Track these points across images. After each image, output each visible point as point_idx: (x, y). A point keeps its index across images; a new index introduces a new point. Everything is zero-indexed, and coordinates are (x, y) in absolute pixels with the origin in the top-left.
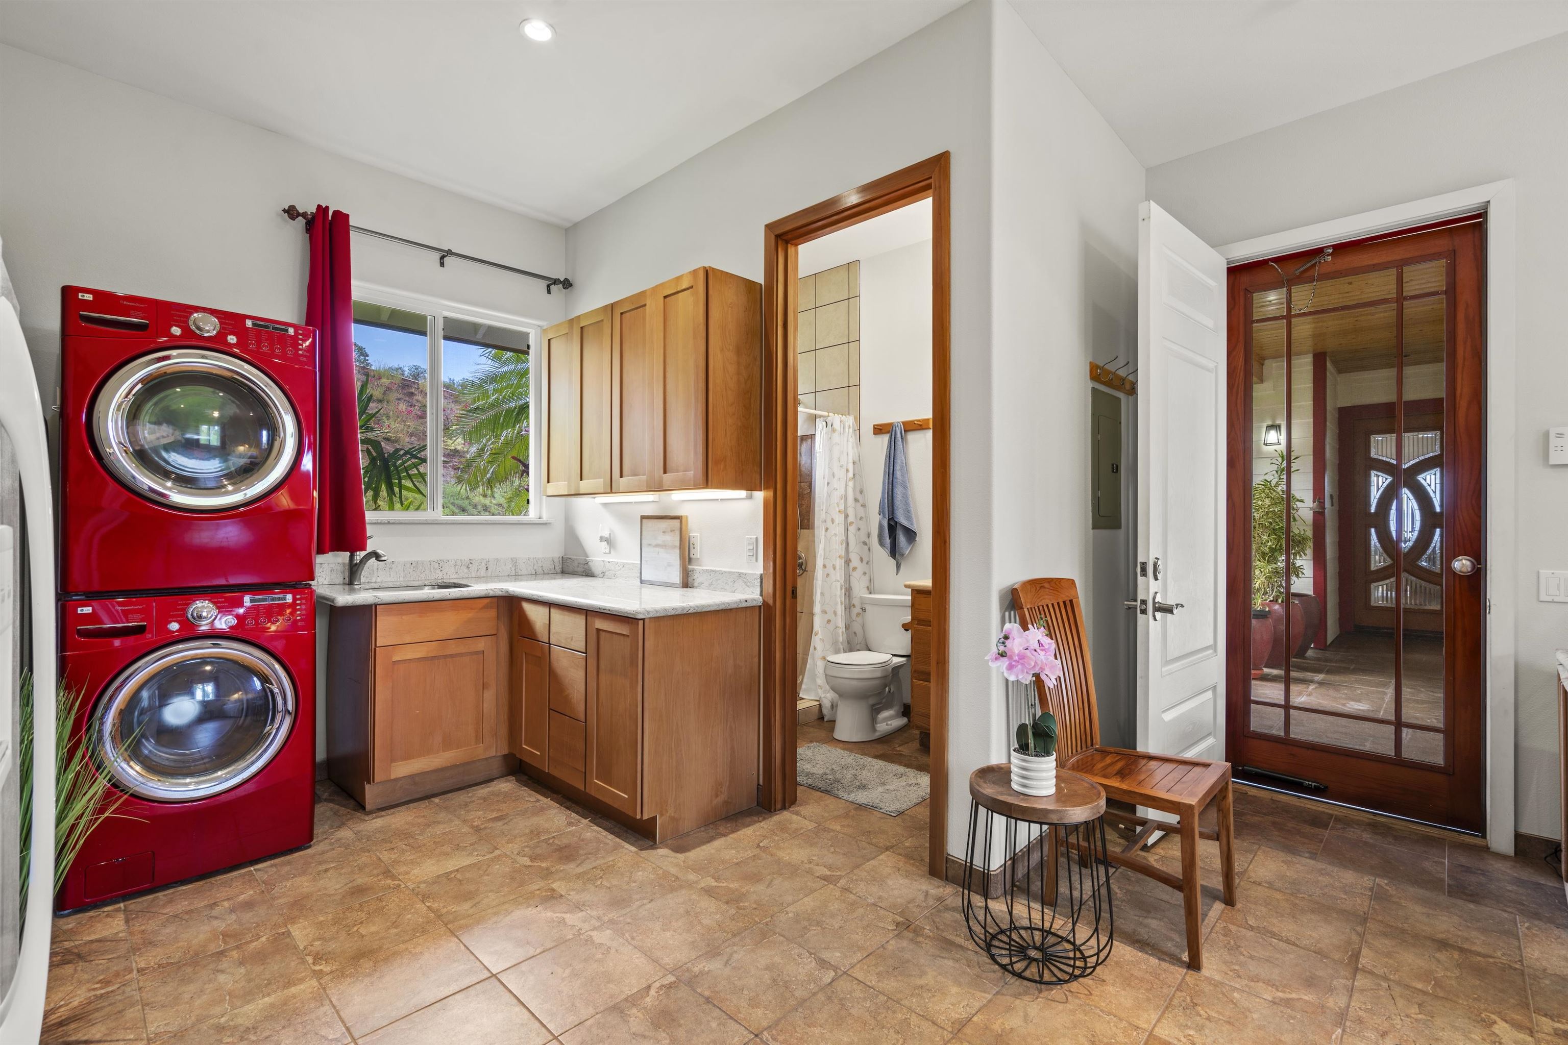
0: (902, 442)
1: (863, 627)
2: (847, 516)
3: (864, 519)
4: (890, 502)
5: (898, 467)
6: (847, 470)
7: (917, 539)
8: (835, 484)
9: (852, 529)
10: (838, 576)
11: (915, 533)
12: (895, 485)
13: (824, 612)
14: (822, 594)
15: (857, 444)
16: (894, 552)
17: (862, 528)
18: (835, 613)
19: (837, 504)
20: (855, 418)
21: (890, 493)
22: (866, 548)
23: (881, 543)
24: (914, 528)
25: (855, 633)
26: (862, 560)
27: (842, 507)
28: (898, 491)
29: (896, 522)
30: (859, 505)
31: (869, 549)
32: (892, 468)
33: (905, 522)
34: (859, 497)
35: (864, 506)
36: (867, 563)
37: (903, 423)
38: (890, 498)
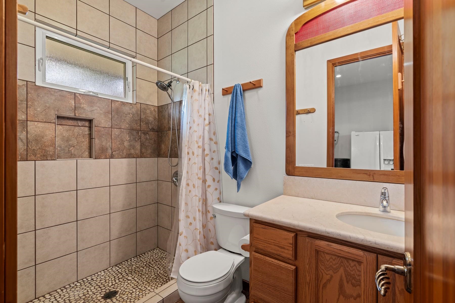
0: (241, 98)
1: (214, 227)
2: (204, 150)
3: (216, 152)
4: (233, 139)
5: (238, 115)
6: (205, 119)
7: (252, 166)
8: (195, 127)
9: (207, 159)
10: (197, 192)
11: (251, 163)
12: (236, 127)
13: (188, 217)
14: (186, 204)
15: (212, 103)
16: (235, 175)
17: (215, 158)
18: (195, 219)
19: (197, 141)
20: (211, 86)
21: (233, 133)
22: (217, 171)
23: (227, 170)
24: (250, 159)
25: (209, 230)
26: (214, 180)
27: (200, 144)
28: (239, 132)
29: (237, 155)
30: (212, 143)
31: (219, 172)
32: (234, 115)
33: (244, 155)
34: (213, 137)
35: (216, 143)
36: (218, 182)
37: (242, 85)
38: (233, 137)
